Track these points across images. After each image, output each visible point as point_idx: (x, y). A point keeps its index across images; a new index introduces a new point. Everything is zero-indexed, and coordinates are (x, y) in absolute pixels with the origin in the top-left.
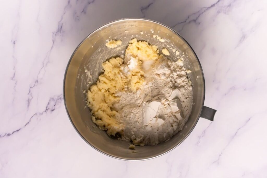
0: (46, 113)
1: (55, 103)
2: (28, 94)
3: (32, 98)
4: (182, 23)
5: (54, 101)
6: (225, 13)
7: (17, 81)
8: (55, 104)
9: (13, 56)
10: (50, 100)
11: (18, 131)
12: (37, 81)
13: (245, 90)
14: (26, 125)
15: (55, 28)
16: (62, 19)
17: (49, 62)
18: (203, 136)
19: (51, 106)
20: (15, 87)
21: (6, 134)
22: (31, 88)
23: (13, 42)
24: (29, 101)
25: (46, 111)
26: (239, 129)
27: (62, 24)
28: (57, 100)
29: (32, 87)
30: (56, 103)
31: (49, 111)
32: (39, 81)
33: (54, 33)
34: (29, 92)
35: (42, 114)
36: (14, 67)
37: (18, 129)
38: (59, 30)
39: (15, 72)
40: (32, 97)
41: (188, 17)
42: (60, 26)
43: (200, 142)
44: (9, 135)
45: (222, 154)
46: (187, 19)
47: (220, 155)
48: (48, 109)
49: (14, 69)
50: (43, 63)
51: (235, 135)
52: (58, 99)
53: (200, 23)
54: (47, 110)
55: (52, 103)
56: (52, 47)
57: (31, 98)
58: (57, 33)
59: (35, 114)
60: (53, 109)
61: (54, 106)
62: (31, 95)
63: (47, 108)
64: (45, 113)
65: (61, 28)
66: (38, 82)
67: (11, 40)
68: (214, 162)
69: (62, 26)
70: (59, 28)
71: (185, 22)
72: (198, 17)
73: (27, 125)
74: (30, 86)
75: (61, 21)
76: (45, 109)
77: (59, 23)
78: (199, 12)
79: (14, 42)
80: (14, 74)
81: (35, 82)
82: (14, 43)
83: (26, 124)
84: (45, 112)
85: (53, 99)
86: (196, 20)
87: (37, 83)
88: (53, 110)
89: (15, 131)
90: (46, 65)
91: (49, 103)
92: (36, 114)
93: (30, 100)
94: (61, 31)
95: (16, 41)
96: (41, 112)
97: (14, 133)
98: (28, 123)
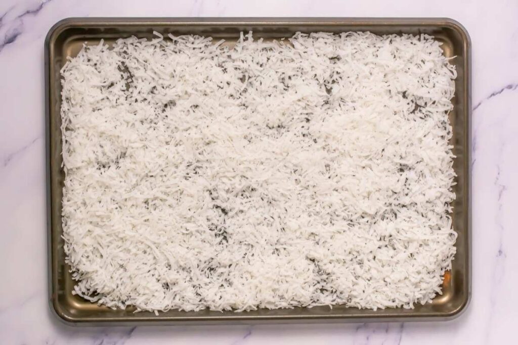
7: (495, 183)
11: (493, 95)
20: (499, 174)
21: (515, 88)
36: (500, 209)
37: (493, 97)
39: (499, 200)
44: (510, 87)
49: (501, 205)
67: (506, 256)
79: (500, 255)
80: (500, 195)
82: (500, 252)
83: (480, 106)
89: (498, 94)
95: (497, 256)
97: (500, 90)
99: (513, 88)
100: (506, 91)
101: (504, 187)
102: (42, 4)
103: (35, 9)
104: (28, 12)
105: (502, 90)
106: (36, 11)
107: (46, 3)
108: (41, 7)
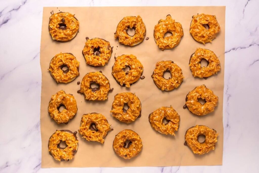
100: (232, 51)
101: (230, 95)
102: (20, 6)
103: (17, 8)
104: (14, 10)
105: (230, 50)
106: (17, 9)
107: (21, 6)
108: (20, 7)
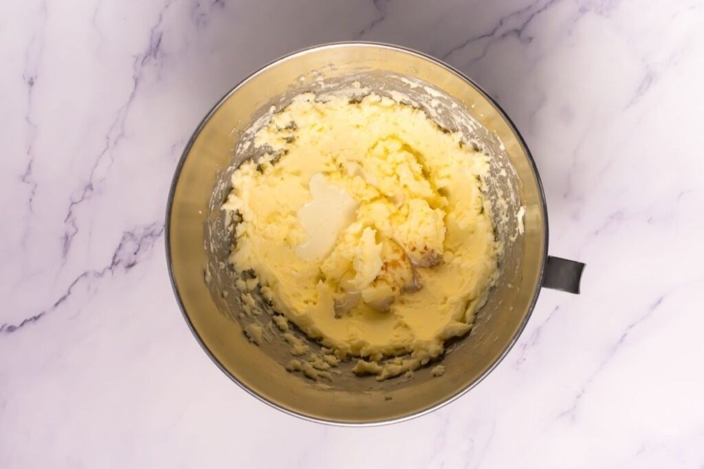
0: (113, 274)
1: (137, 247)
2: (65, 221)
3: (76, 233)
4: (484, 36)
5: (136, 240)
6: (601, 13)
7: (36, 185)
8: (138, 249)
9: (27, 118)
10: (124, 238)
11: (36, 318)
12: (90, 187)
13: (649, 221)
14: (57, 305)
15: (140, 43)
16: (161, 20)
17: (122, 135)
18: (533, 344)
19: (126, 254)
20: (31, 200)
21: (3, 327)
22: (73, 203)
23: (27, 80)
24: (67, 240)
25: (114, 267)
26: (631, 327)
27: (161, 34)
28: (142, 238)
29: (76, 203)
30: (140, 246)
31: (121, 267)
32: (95, 187)
33: (137, 59)
34: (69, 216)
35: (101, 275)
36: (30, 148)
37: (37, 314)
38: (151, 50)
39: (32, 161)
40: (74, 230)
41: (501, 23)
42: (155, 40)
43: (524, 359)
44: (11, 329)
45: (583, 392)
46: (496, 29)
47: (579, 396)
48: (119, 261)
49: (28, 153)
50: (108, 138)
51: (621, 341)
52: (146, 237)
53: (531, 39)
54: (114, 263)
55: (130, 247)
56: (133, 96)
57: (72, 230)
58: (145, 58)
59: (82, 275)
60: (132, 262)
61: (135, 253)
62: (73, 225)
63: (116, 260)
64: (110, 272)
65: (158, 46)
66: (92, 189)
67: (23, 75)
68: (562, 414)
69: (160, 41)
70: (151, 46)
71: (493, 33)
72: (528, 21)
73: (60, 305)
74: (71, 199)
75: (157, 26)
76: (111, 262)
77: (152, 32)
78: (529, 8)
79: (32, 79)
80: (29, 168)
81: (86, 190)
82: (31, 83)
83: (57, 300)
84: (111, 269)
85: (132, 235)
86: (522, 30)
87: (89, 193)
88: (131, 266)
89: (28, 318)
90: (116, 143)
91: (121, 245)
92: (85, 274)
93: (69, 239)
94: (158, 54)
95: (36, 77)
96: (100, 270)
97: (26, 325)
98: (64, 298)
99: (6, 328)
